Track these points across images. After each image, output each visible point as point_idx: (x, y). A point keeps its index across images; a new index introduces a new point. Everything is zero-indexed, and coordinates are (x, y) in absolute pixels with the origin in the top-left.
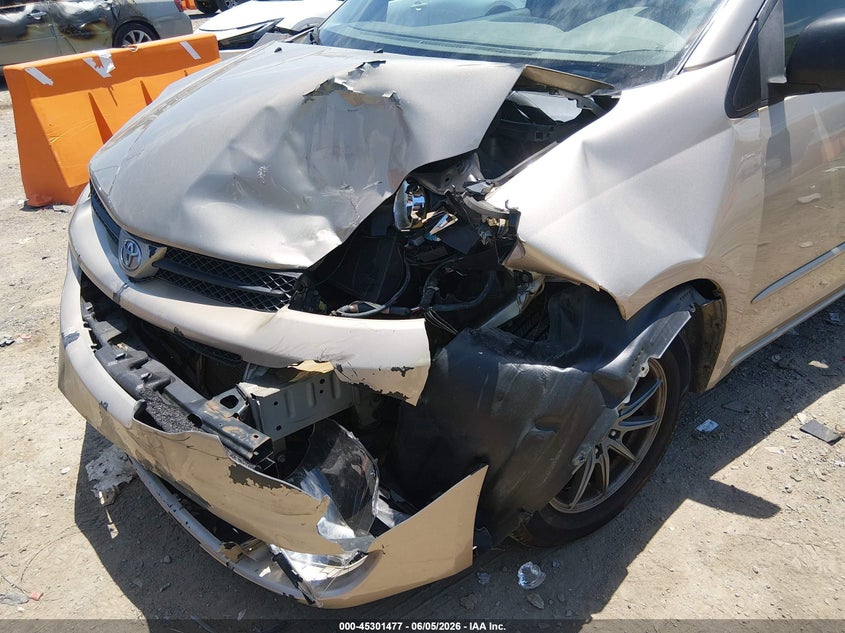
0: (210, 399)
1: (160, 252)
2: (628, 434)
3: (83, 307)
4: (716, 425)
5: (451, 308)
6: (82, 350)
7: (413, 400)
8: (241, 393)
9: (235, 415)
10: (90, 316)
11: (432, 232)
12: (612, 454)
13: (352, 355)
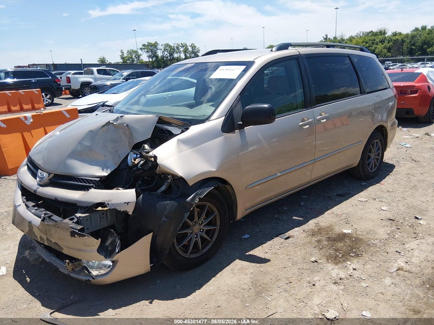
0: (65, 219)
1: (52, 175)
2: (207, 230)
3: (22, 198)
4: (249, 236)
5: (144, 188)
6: (22, 209)
7: (131, 213)
8: (76, 216)
9: (73, 222)
10: (25, 200)
11: (139, 166)
12: (201, 237)
13: (112, 200)
